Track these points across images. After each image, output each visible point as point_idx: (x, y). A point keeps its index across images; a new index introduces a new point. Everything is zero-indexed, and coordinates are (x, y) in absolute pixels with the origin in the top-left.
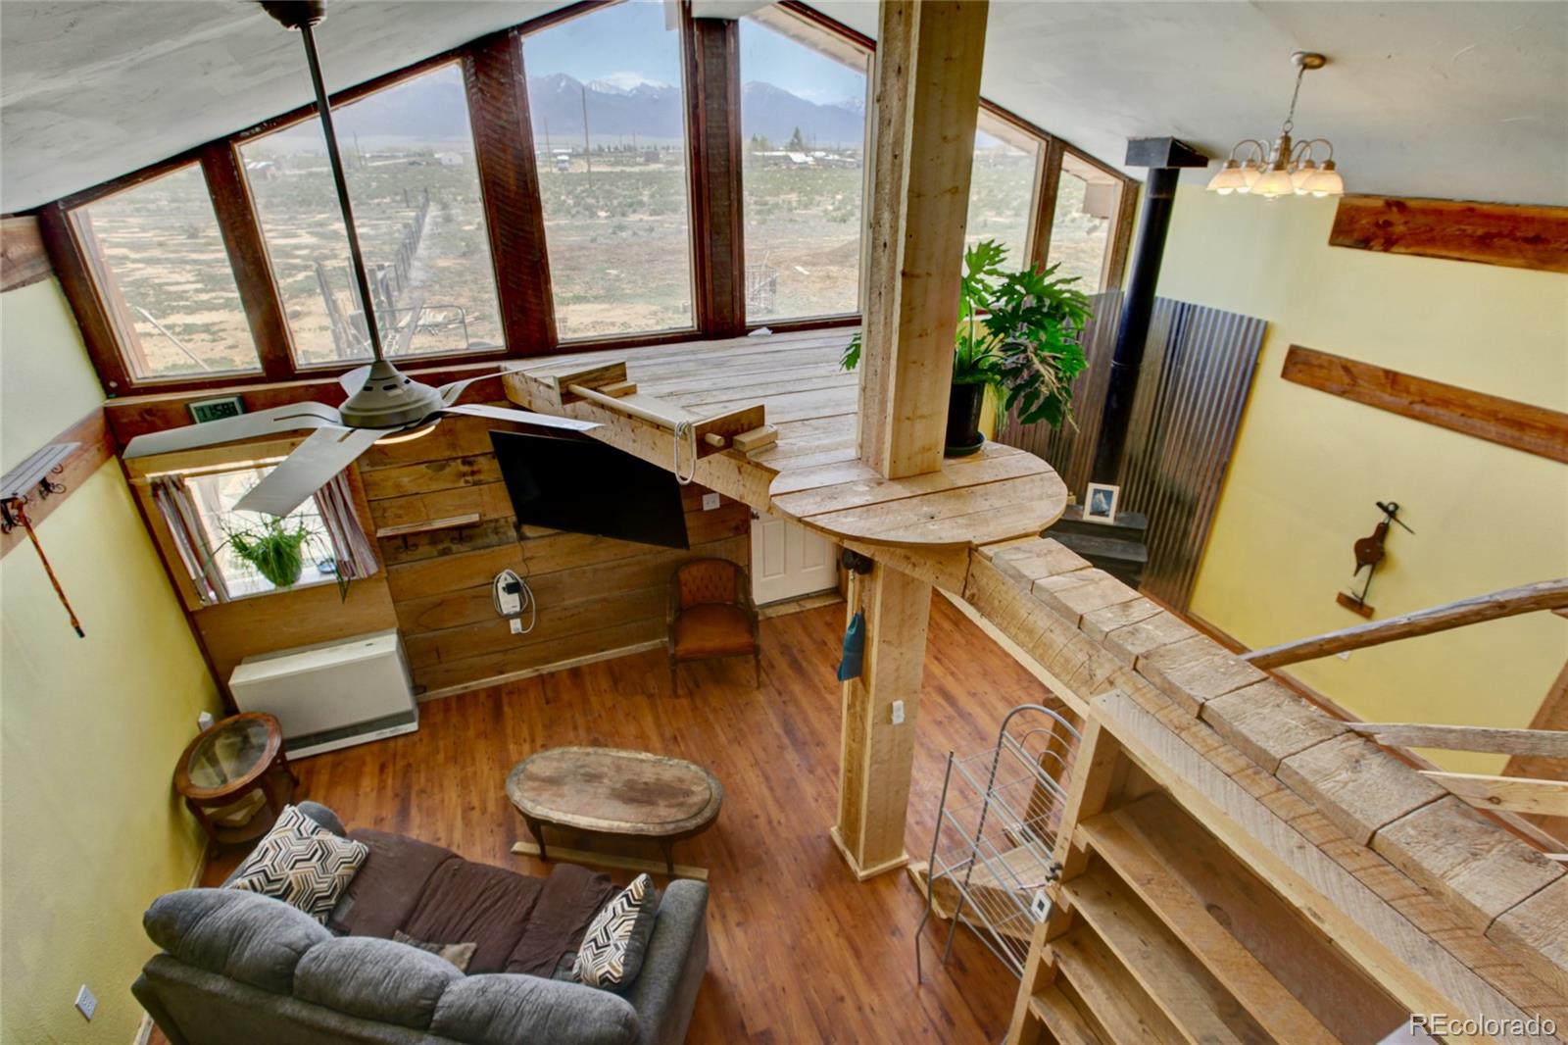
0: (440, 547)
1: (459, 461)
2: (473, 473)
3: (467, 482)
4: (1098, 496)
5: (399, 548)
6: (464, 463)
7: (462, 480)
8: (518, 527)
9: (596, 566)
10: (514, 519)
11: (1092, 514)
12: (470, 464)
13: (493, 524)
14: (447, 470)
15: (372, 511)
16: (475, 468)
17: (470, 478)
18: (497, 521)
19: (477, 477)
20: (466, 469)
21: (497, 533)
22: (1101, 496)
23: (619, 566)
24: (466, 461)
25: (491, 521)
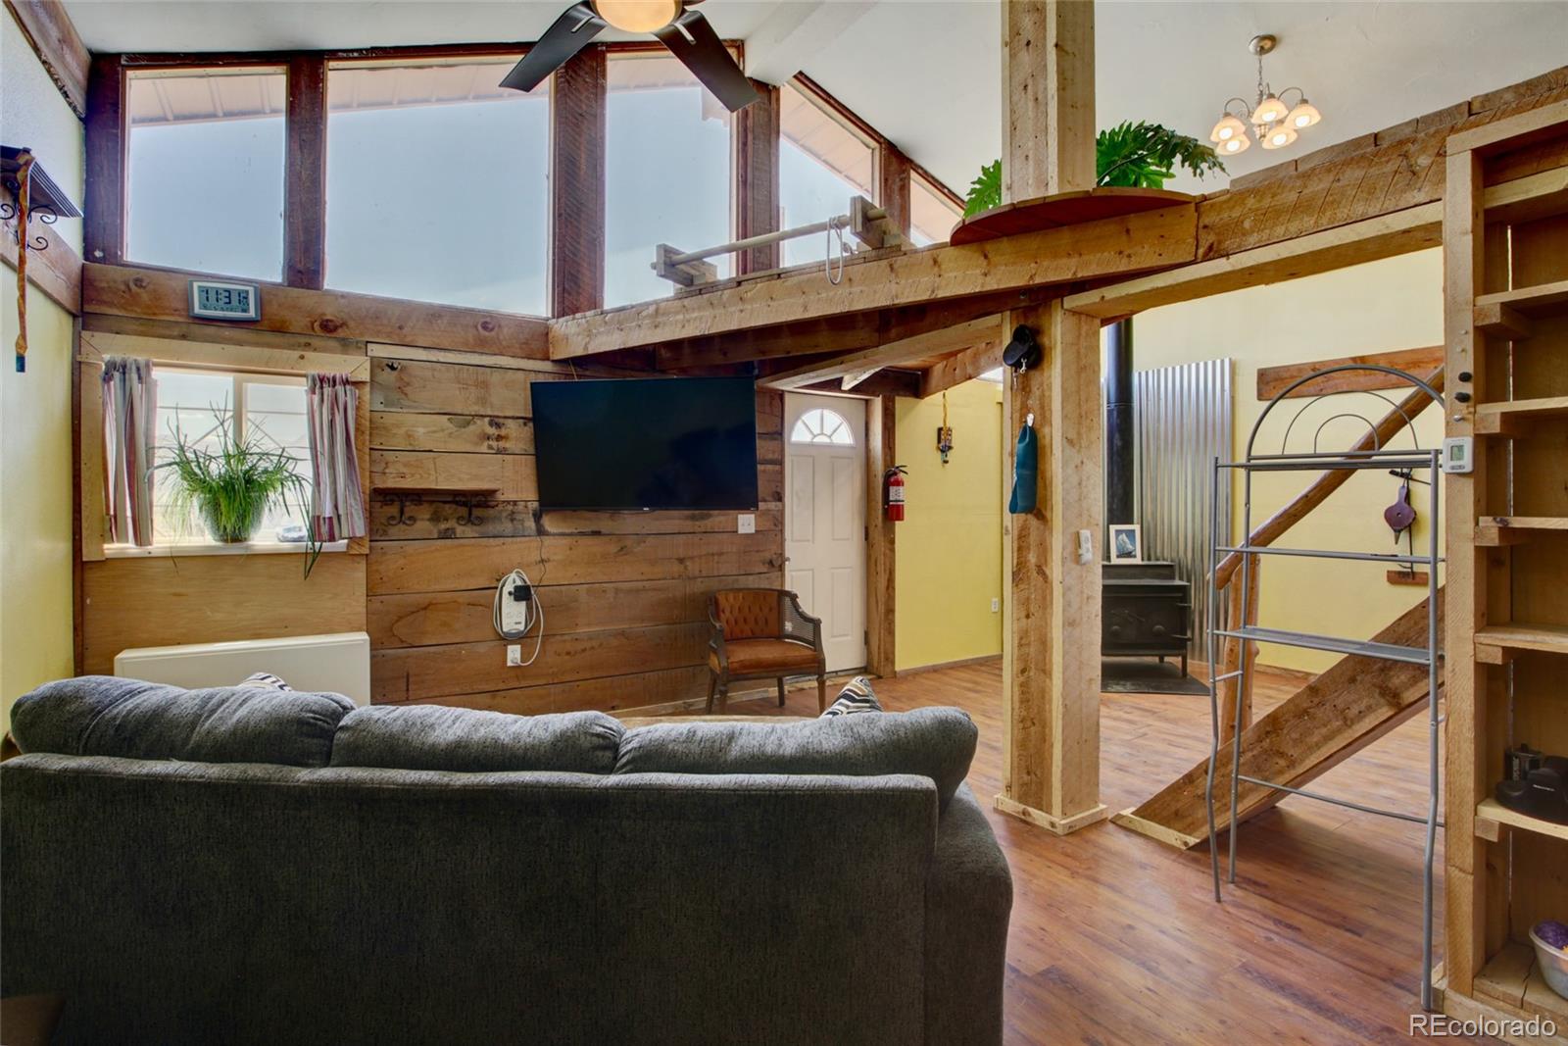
0: (443, 526)
1: (487, 420)
2: (499, 438)
3: (490, 447)
4: (1120, 537)
5: (393, 518)
6: (491, 424)
7: (486, 444)
8: (537, 517)
9: (620, 585)
10: (536, 505)
11: (1118, 557)
12: (498, 426)
13: (510, 507)
14: (472, 428)
15: (372, 462)
16: (503, 432)
17: (494, 444)
18: (515, 503)
19: (502, 444)
20: (492, 431)
21: (512, 520)
22: (1123, 536)
23: (644, 589)
24: (495, 422)
25: (508, 502)
